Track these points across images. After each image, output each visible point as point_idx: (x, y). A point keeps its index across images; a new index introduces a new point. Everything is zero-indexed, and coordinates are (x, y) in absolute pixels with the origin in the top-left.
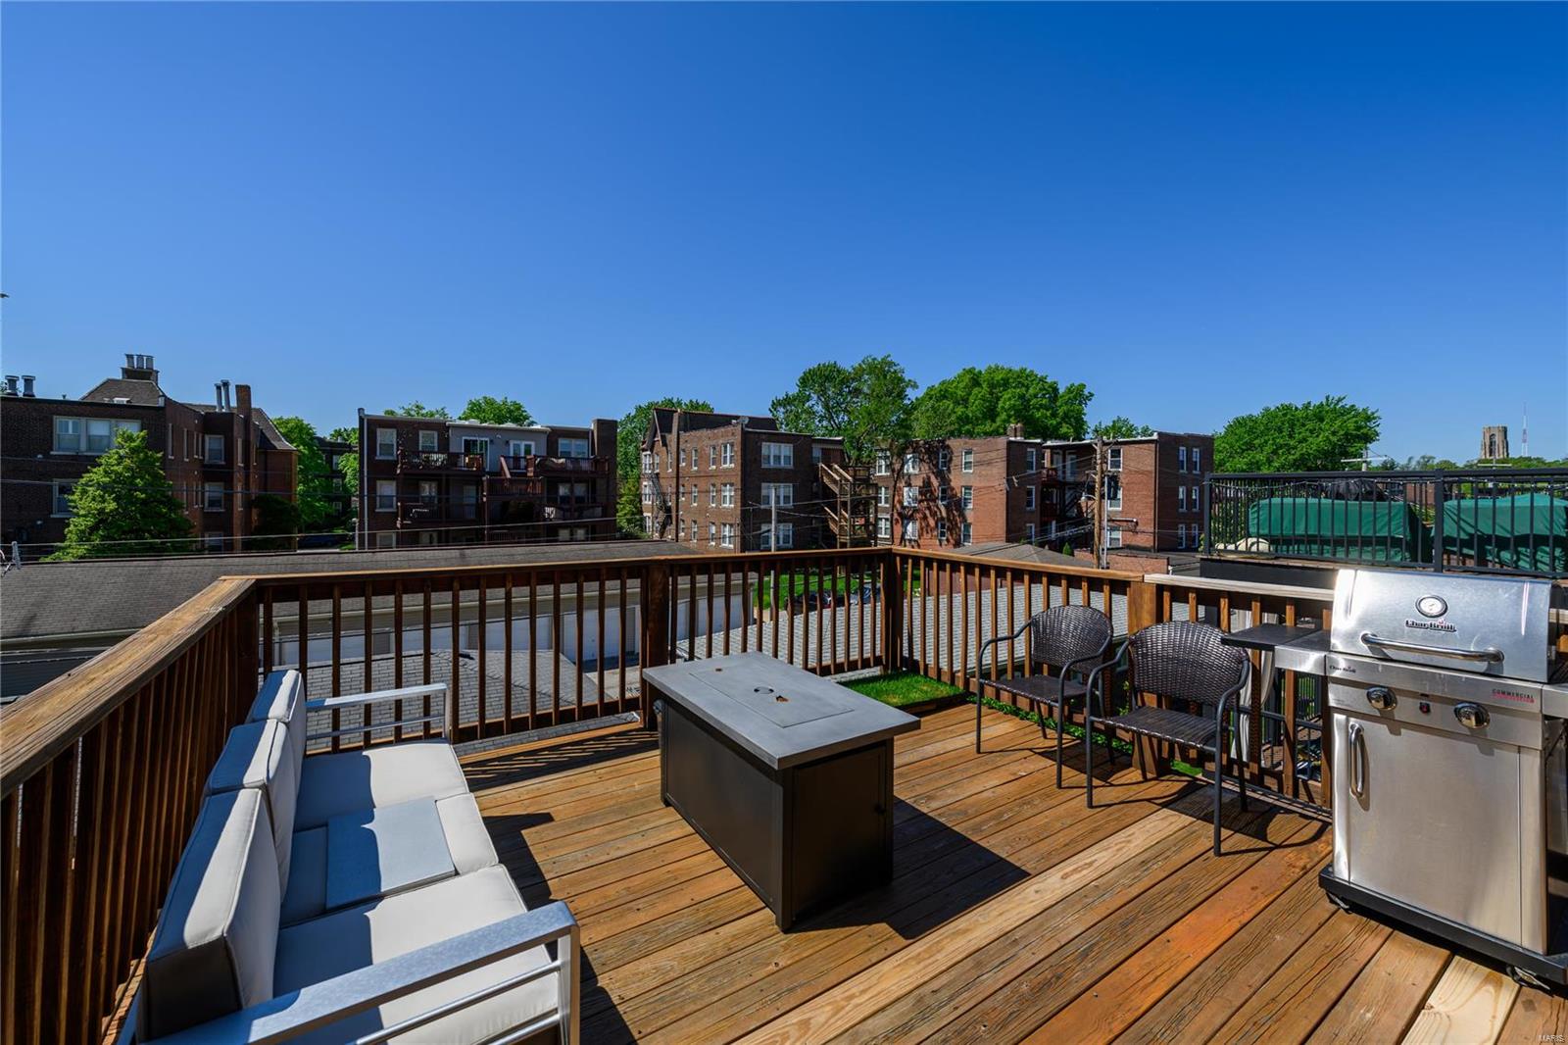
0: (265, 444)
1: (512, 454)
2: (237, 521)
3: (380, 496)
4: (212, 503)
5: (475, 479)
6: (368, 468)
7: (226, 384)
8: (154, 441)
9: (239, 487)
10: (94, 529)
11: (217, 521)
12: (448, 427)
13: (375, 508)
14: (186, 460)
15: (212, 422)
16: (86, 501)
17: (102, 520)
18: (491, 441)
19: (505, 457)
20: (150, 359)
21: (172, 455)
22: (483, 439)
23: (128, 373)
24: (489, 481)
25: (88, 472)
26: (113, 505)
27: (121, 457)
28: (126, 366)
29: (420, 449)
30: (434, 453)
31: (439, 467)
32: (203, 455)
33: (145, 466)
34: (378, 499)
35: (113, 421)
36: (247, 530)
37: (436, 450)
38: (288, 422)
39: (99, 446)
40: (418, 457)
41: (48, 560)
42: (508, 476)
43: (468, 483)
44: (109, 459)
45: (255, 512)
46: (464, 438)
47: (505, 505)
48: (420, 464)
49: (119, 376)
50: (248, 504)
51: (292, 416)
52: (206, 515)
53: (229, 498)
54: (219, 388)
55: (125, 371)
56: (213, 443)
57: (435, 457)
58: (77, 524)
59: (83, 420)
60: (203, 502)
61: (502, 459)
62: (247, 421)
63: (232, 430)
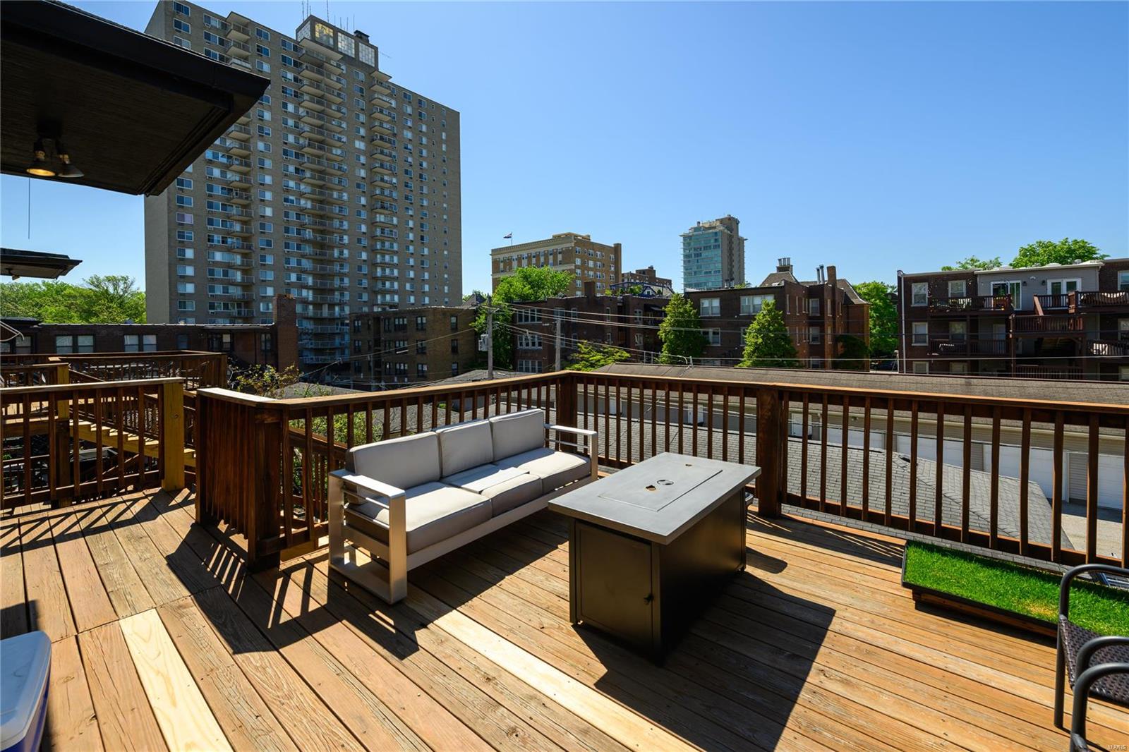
0: (847, 301)
1: (1049, 293)
2: (827, 350)
3: (915, 335)
4: (814, 339)
5: (1003, 318)
6: (905, 313)
7: (822, 267)
8: (779, 305)
9: (829, 331)
10: (754, 352)
11: (816, 350)
12: (976, 275)
13: (912, 343)
14: (798, 314)
15: (814, 291)
16: (751, 338)
17: (757, 348)
18: (1024, 283)
19: (1039, 297)
20: (789, 259)
21: (790, 312)
22: (1015, 282)
23: (780, 269)
24: (1016, 320)
25: (752, 323)
26: (760, 340)
27: (764, 315)
28: (778, 265)
29: (950, 296)
30: (963, 298)
31: (964, 310)
32: (809, 311)
33: (774, 319)
34: (914, 337)
35: (763, 296)
36: (835, 355)
37: (965, 295)
38: (869, 284)
39: (757, 309)
40: (947, 303)
41: (737, 367)
42: (1041, 314)
43: (998, 322)
44: (759, 317)
45: (840, 344)
46: (992, 283)
47: (1039, 342)
48: (948, 308)
49: (775, 271)
50: (836, 339)
51: (871, 281)
52: (811, 346)
53: (822, 338)
54: (818, 270)
55: (778, 268)
56: (814, 303)
57: (961, 301)
58: (748, 349)
59: (751, 297)
60: (809, 339)
61: (1036, 299)
62: (834, 288)
63: (823, 295)
